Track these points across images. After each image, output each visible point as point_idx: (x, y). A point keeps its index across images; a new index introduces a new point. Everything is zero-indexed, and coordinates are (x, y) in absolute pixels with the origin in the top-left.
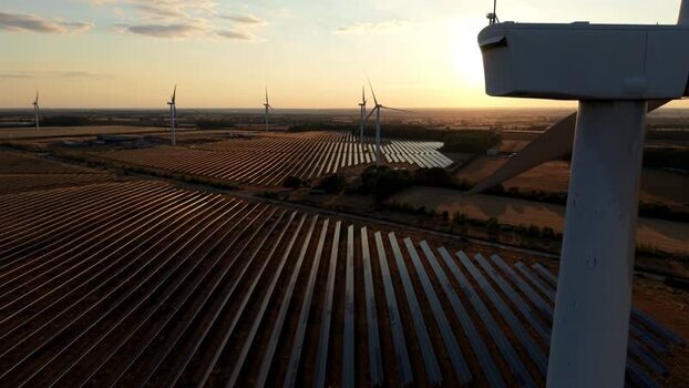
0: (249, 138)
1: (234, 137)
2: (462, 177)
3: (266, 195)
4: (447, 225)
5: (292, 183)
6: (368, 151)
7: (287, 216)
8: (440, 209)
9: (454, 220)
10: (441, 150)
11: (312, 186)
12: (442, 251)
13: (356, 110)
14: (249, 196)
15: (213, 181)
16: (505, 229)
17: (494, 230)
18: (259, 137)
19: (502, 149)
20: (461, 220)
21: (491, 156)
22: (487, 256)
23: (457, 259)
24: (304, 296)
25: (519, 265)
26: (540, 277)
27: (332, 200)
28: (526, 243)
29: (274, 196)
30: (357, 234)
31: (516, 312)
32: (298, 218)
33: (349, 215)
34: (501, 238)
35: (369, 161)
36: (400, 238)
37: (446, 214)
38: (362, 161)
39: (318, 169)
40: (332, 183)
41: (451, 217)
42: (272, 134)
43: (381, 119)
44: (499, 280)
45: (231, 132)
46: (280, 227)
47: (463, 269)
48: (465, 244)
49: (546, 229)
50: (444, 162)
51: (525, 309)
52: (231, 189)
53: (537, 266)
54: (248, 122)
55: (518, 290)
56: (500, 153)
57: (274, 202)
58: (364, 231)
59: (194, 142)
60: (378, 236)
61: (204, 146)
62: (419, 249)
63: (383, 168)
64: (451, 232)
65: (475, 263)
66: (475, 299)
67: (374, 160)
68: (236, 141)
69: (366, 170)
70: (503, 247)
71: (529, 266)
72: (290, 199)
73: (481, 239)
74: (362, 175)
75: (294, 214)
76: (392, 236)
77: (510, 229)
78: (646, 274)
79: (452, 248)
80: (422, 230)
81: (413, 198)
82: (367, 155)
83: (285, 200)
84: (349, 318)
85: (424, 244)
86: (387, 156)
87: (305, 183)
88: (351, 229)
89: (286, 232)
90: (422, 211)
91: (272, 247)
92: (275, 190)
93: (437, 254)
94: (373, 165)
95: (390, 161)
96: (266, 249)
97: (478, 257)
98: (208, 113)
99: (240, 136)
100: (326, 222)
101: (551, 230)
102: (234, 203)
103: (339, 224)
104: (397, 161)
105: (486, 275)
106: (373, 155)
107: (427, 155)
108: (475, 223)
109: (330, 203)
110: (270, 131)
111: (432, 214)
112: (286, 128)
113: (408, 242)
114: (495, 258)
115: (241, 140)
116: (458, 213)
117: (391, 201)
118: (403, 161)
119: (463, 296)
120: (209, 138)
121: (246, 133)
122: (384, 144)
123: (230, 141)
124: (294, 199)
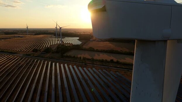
0: (22, 37)
1: (17, 37)
2: (84, 47)
3: (27, 55)
4: (81, 60)
5: (35, 51)
6: (58, 40)
7: (34, 61)
8: (79, 56)
9: (83, 59)
10: (78, 40)
11: (42, 51)
12: (80, 68)
13: (55, 29)
14: (21, 55)
15: (9, 51)
16: (96, 61)
17: (93, 61)
18: (25, 37)
19: (94, 39)
20: (84, 59)
21: (91, 41)
22: (92, 69)
23: (84, 70)
24: (39, 87)
25: (100, 70)
26: (105, 73)
27: (48, 55)
28: (101, 64)
29: (29, 55)
30: (56, 65)
31: (100, 84)
32: (37, 61)
33: (53, 60)
34: (95, 63)
35: (59, 43)
36: (68, 65)
37: (80, 58)
38: (57, 43)
39: (43, 46)
40: (48, 50)
41: (82, 58)
42: (29, 36)
43: (62, 31)
44: (95, 75)
45: (16, 35)
46: (31, 65)
47: (86, 73)
48: (86, 65)
49: (106, 60)
50: (79, 43)
51: (102, 83)
52: (15, 53)
53: (104, 70)
54: (22, 32)
55: (100, 77)
56: (94, 40)
57: (30, 57)
58: (58, 64)
59: (3, 39)
60: (62, 65)
61: (6, 40)
62: (73, 68)
63: (63, 45)
64: (82, 62)
65: (89, 71)
66: (89, 82)
67: (60, 43)
68: (18, 38)
69: (58, 46)
70: (96, 66)
71: (102, 70)
72: (35, 55)
73: (90, 64)
74: (57, 47)
75: (36, 60)
76: (66, 65)
77: (97, 60)
78: (129, 70)
79: (82, 67)
80: (74, 63)
81: (71, 53)
82: (58, 41)
83: (33, 56)
84: (53, 93)
85: (75, 67)
86: (64, 41)
87: (39, 50)
88: (54, 64)
89: (33, 66)
90: (74, 57)
91: (28, 71)
92: (30, 53)
93: (78, 69)
94: (60, 44)
95: (65, 43)
96: (26, 72)
97: (89, 69)
98: (8, 30)
99: (19, 37)
100: (46, 62)
101: (107, 60)
102: (16, 58)
103: (50, 62)
104: (67, 43)
105: (91, 74)
106: (60, 41)
107: (75, 41)
108: (88, 59)
109: (47, 56)
110: (28, 35)
111: (77, 58)
112: (34, 34)
113: (70, 66)
114: (94, 69)
115: (19, 38)
116: (84, 57)
117: (65, 55)
118: (69, 43)
119: (86, 81)
120: (8, 37)
121: (21, 36)
122: (63, 38)
123: (16, 38)
124: (36, 55)
